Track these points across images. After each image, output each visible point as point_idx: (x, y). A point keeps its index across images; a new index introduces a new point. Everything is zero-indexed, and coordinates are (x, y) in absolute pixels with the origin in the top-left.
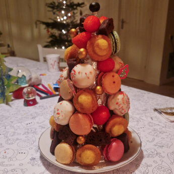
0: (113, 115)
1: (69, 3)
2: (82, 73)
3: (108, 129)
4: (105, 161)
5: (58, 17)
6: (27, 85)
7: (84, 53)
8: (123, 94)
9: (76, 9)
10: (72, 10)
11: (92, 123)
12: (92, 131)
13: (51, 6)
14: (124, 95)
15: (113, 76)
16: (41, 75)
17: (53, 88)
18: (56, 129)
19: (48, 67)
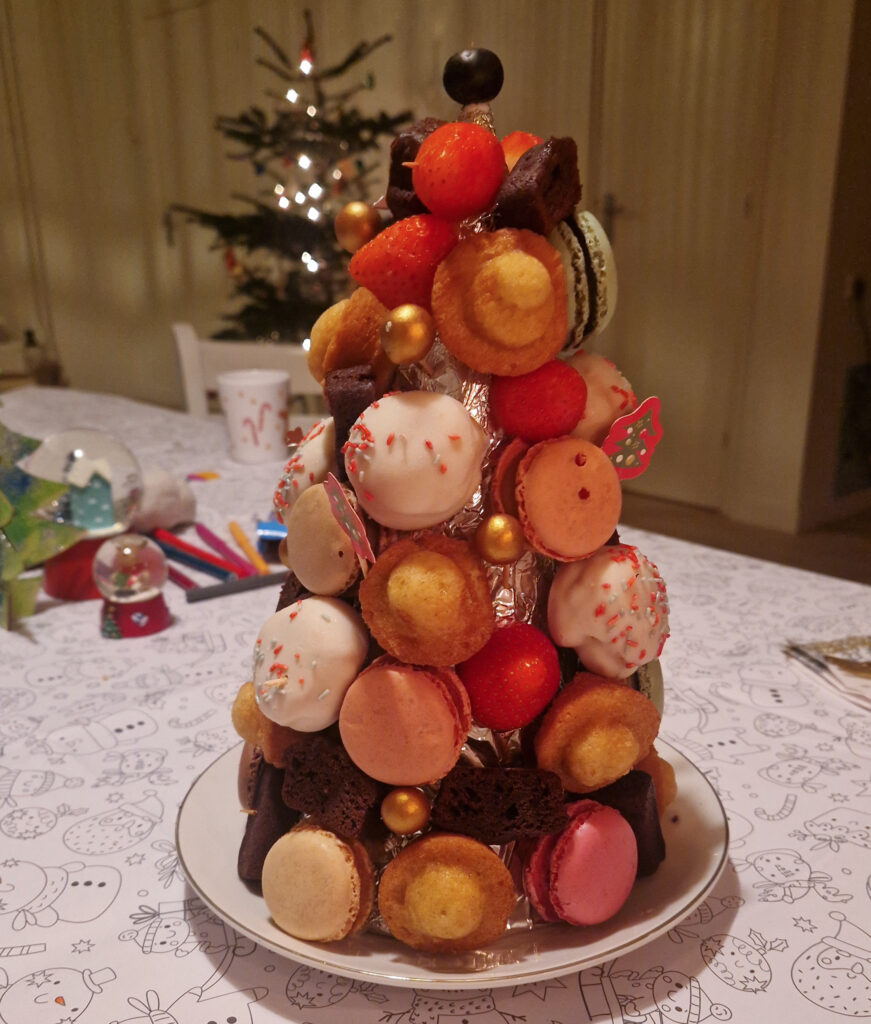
0: (578, 677)
1: (333, 117)
2: (404, 442)
3: (548, 750)
4: (537, 920)
5: (279, 190)
6: (118, 527)
7: (418, 331)
8: (634, 559)
9: (371, 144)
10: (351, 150)
11: (463, 718)
12: (463, 761)
13: (245, 129)
14: (636, 567)
15: (579, 461)
16: (191, 478)
17: (254, 543)
18: (267, 757)
19: (228, 434)
